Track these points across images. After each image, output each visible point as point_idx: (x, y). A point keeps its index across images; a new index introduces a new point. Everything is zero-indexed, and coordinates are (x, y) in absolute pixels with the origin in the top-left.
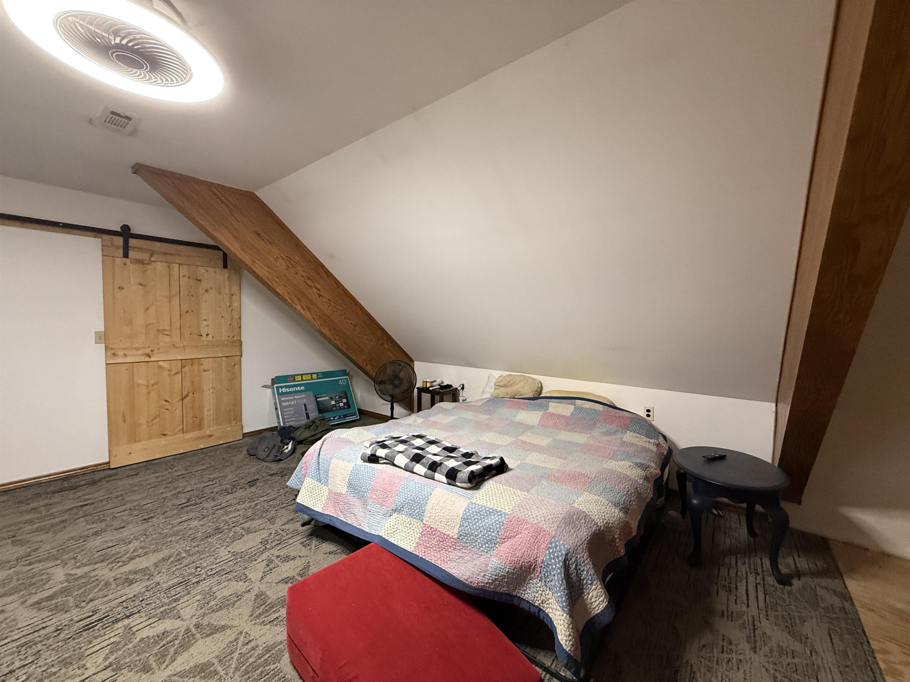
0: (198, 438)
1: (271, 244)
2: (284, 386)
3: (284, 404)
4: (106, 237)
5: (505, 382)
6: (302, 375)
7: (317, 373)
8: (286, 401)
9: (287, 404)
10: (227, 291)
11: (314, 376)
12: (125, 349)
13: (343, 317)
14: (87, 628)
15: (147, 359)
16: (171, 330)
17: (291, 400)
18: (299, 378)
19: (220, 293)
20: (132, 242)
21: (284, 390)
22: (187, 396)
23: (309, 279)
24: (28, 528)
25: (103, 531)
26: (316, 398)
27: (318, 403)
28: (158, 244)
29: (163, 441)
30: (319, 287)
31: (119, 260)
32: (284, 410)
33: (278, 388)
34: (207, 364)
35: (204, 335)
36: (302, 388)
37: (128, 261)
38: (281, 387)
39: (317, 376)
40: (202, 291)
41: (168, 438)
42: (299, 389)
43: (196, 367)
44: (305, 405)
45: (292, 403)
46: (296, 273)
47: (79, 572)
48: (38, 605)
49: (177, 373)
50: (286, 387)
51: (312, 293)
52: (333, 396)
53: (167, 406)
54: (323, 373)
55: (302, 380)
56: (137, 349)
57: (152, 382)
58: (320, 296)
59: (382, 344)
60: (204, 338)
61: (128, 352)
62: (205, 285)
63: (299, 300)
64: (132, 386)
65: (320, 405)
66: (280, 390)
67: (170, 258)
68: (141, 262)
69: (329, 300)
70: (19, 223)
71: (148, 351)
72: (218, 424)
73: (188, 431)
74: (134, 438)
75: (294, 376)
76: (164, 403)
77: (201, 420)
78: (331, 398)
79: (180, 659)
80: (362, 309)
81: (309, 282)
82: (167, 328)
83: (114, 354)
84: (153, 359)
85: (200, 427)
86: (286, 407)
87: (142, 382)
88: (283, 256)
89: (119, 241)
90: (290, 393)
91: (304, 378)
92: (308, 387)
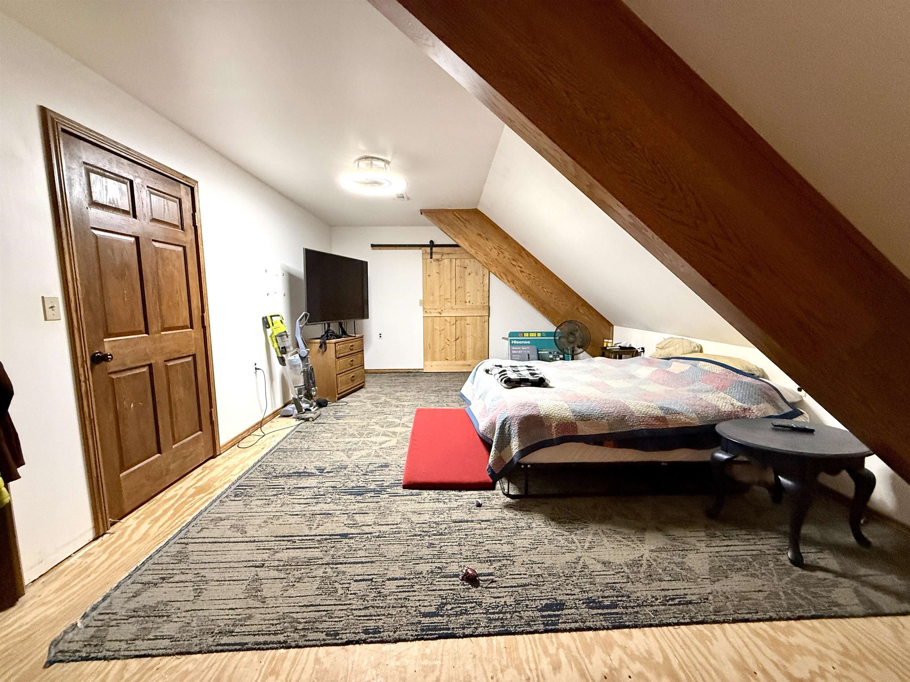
0: (463, 365)
1: (487, 239)
2: (515, 340)
3: (514, 352)
4: (423, 248)
5: (663, 344)
6: (529, 333)
7: (541, 333)
8: (515, 350)
9: (516, 352)
10: (481, 273)
11: (539, 335)
12: (430, 309)
13: (540, 287)
14: (378, 413)
15: (440, 315)
16: (451, 299)
17: (518, 350)
18: (527, 335)
19: (477, 275)
20: (434, 249)
21: (515, 342)
22: (458, 338)
23: (514, 260)
24: (386, 384)
25: (404, 391)
26: (538, 351)
27: (538, 354)
28: (445, 248)
29: (446, 362)
30: (521, 265)
31: (429, 260)
32: (513, 356)
33: (511, 340)
34: (469, 320)
35: (468, 301)
36: (529, 342)
37: (432, 260)
38: (513, 340)
39: (542, 334)
40: (467, 274)
41: (449, 362)
42: (526, 342)
43: (463, 322)
44: (528, 355)
45: (520, 352)
46: (504, 257)
47: (388, 400)
48: (373, 404)
49: (454, 324)
50: (517, 340)
51: (516, 271)
52: (552, 351)
53: (448, 343)
54: (546, 333)
55: (529, 336)
56: (435, 309)
57: (441, 329)
58: (522, 272)
59: (577, 308)
60: (468, 304)
61: (431, 311)
62: (468, 270)
63: (506, 275)
64: (434, 329)
65: (540, 356)
66: (512, 342)
67: (451, 256)
68: (438, 260)
69: (529, 274)
70: (394, 248)
71: (440, 311)
72: (474, 358)
73: (458, 360)
74: (433, 359)
75: (523, 333)
76: (447, 341)
77: (465, 354)
78: (550, 353)
79: (391, 428)
80: (558, 279)
81: (514, 263)
82: (449, 298)
83: (426, 312)
84: (442, 315)
85: (464, 358)
86: (515, 354)
87: (438, 328)
88: (496, 247)
89: (428, 249)
90: (519, 344)
91: (531, 335)
92: (533, 342)
